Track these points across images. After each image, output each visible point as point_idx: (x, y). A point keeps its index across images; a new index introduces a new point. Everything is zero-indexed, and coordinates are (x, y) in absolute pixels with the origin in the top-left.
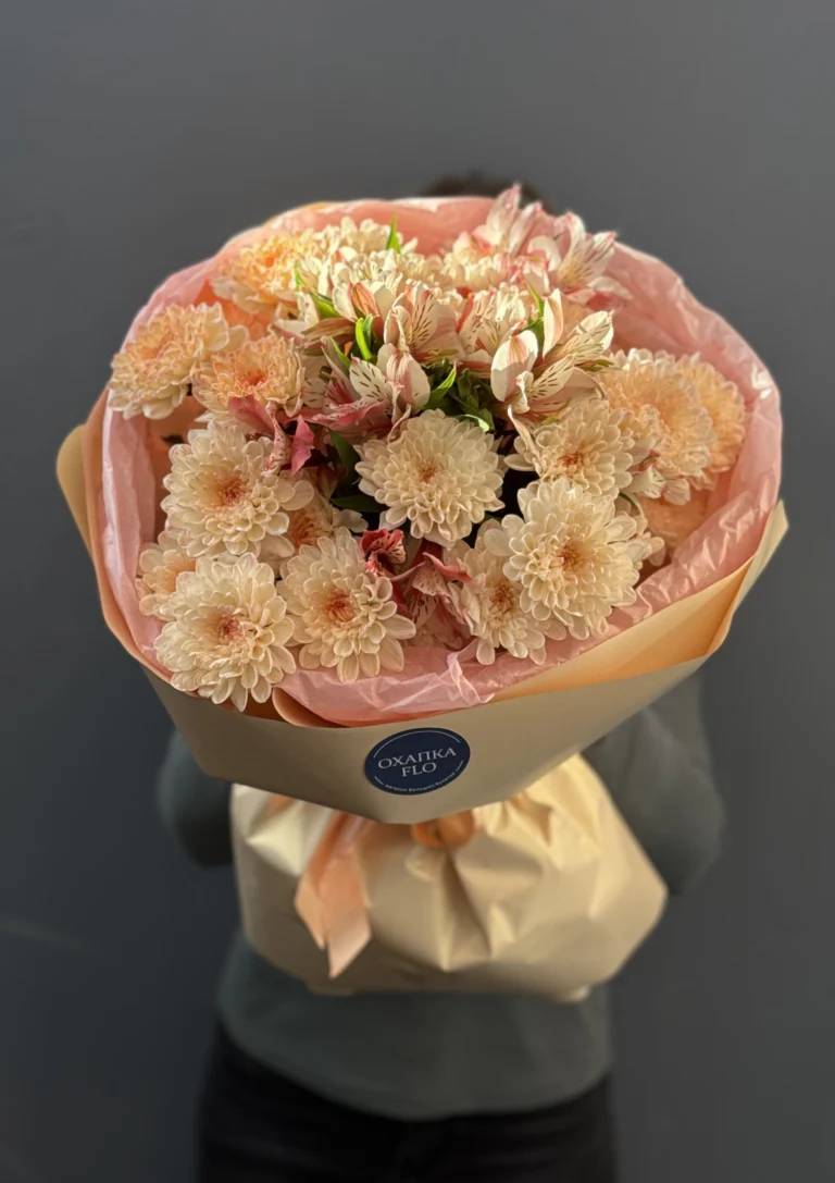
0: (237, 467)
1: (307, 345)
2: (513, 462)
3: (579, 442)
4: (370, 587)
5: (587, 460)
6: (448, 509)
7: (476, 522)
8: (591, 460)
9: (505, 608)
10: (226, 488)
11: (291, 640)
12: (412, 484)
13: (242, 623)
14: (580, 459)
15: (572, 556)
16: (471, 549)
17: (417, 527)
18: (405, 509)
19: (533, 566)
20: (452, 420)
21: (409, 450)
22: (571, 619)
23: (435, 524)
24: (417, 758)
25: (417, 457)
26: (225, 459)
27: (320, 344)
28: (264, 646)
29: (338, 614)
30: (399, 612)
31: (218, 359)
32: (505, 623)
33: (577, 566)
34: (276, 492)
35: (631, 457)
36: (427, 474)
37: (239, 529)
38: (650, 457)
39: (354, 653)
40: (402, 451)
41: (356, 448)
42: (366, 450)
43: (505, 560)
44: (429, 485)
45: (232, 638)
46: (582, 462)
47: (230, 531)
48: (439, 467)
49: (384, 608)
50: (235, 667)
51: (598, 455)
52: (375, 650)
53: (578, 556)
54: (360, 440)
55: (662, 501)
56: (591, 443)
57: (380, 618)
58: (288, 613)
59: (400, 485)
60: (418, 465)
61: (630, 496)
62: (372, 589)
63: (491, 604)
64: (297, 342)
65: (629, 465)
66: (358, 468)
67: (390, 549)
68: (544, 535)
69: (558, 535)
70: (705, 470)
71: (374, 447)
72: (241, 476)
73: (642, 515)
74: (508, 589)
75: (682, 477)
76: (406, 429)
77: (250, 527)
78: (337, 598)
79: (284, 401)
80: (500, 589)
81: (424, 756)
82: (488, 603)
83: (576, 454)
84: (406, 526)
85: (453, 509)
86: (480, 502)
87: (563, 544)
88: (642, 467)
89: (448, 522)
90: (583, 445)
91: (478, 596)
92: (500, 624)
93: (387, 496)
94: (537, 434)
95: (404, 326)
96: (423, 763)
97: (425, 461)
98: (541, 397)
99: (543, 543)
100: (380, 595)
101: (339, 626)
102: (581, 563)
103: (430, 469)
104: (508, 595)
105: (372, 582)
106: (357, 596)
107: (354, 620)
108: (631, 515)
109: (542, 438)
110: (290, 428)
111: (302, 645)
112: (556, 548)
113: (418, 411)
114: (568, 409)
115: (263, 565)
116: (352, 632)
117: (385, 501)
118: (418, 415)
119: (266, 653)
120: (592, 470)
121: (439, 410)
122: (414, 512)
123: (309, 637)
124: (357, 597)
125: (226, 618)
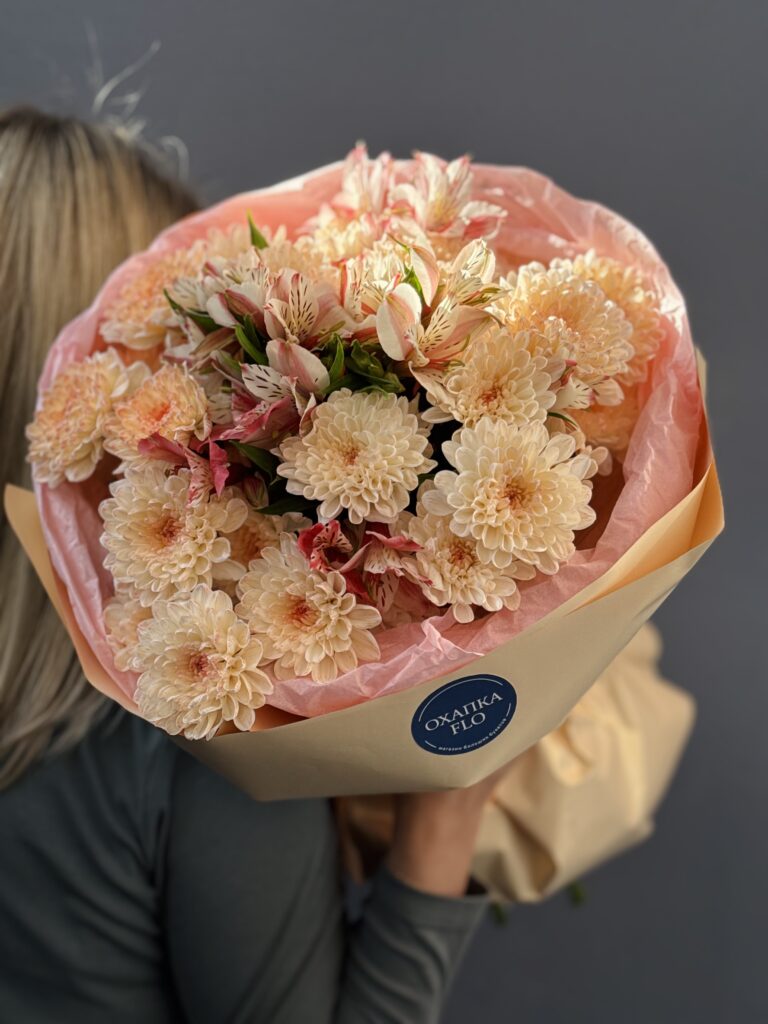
0: (164, 507)
1: (199, 364)
2: (431, 418)
3: (492, 376)
4: (322, 586)
5: (505, 392)
6: (380, 486)
7: (412, 489)
8: (510, 390)
9: (467, 565)
10: (162, 529)
11: (264, 660)
12: (338, 470)
13: (209, 658)
14: (498, 393)
15: (517, 493)
16: (414, 518)
17: (354, 512)
18: (338, 498)
19: (481, 515)
20: (358, 395)
21: (326, 438)
22: (536, 557)
23: (372, 505)
24: (463, 712)
25: (336, 442)
26: (151, 502)
27: (211, 360)
28: (237, 674)
29: (302, 619)
30: (358, 602)
31: (121, 406)
32: (470, 580)
33: (524, 502)
34: (210, 520)
35: (548, 375)
36: (351, 456)
37: (183, 566)
38: (567, 368)
39: (327, 655)
40: (319, 441)
41: (273, 451)
42: (285, 451)
43: (451, 517)
44: (354, 467)
45: (205, 675)
46: (501, 395)
47: (175, 571)
48: (360, 445)
49: (343, 602)
50: (215, 701)
51: (514, 384)
52: (347, 647)
53: (523, 490)
54: (276, 443)
55: (595, 408)
56: (504, 374)
57: (344, 613)
58: (253, 634)
59: (326, 475)
60: (339, 450)
61: (560, 413)
62: (325, 587)
63: (450, 566)
64: (189, 365)
65: (549, 384)
66: (281, 471)
67: (334, 541)
68: (480, 481)
69: (496, 478)
70: (630, 363)
71: (291, 446)
72: (172, 514)
73: (579, 430)
74: (464, 545)
75: (607, 378)
76: (318, 418)
77: (193, 561)
78: (297, 604)
79: (192, 427)
80: (456, 546)
81: (470, 708)
82: (447, 566)
83: (494, 389)
84: (343, 515)
85: (384, 483)
86: (411, 469)
87: (504, 485)
88: (563, 380)
89: (384, 498)
90: (497, 378)
91: (434, 562)
92: (464, 582)
93: (316, 491)
94: (446, 383)
95: (285, 317)
96: (470, 716)
97: (345, 444)
98: (439, 343)
99: (483, 489)
100: (336, 589)
101: (306, 632)
102: (528, 497)
103: (353, 449)
104: (466, 550)
105: (325, 579)
106: (312, 598)
107: (317, 623)
108: (568, 433)
109: (453, 384)
110: (204, 453)
111: (275, 661)
112: (498, 490)
113: (324, 396)
114: (470, 347)
115: (217, 592)
116: (320, 634)
117: (315, 495)
118: (326, 400)
119: (241, 679)
120: (515, 400)
121: (344, 389)
122: (347, 499)
123: (279, 651)
124: (314, 599)
125: (195, 655)
